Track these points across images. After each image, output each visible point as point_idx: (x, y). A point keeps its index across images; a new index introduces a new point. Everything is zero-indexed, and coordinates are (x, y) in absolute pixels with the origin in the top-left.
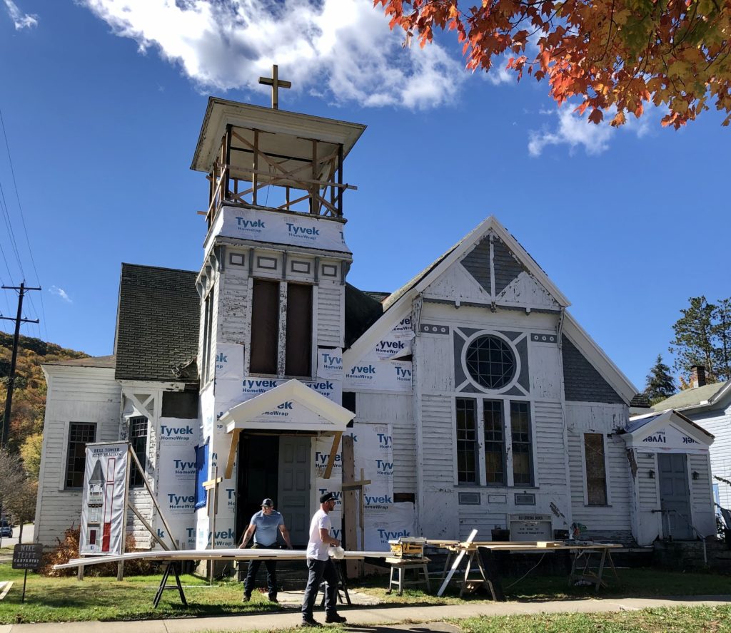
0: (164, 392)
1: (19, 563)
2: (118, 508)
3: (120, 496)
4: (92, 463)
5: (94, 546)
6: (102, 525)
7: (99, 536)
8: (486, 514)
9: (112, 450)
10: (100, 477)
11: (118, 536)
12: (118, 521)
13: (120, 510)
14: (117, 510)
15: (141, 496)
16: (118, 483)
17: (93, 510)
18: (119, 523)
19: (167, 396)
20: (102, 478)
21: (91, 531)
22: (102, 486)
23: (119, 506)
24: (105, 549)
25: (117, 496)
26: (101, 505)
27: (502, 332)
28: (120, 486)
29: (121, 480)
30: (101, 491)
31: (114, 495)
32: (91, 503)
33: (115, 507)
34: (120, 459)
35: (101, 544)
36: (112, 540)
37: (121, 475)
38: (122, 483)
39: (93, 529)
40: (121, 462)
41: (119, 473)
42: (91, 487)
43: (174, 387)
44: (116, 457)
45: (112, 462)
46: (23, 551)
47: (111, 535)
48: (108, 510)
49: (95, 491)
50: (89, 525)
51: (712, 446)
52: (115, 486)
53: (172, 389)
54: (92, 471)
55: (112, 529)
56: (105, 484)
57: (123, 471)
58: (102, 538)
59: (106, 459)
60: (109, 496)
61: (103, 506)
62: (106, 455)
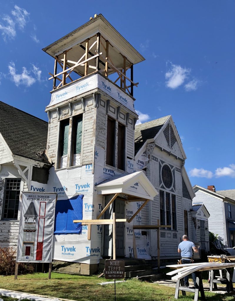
0: (33, 167)
1: (110, 274)
2: (49, 233)
3: (51, 226)
4: (26, 204)
5: (30, 257)
6: (36, 243)
7: (34, 250)
8: (166, 242)
9: (43, 197)
10: (33, 213)
11: (49, 251)
12: (49, 241)
13: (50, 234)
14: (47, 235)
15: (15, 225)
16: (48, 217)
17: (28, 234)
18: (50, 242)
19: (35, 169)
20: (36, 213)
21: (27, 247)
22: (35, 219)
23: (50, 232)
24: (38, 258)
25: (48, 226)
26: (35, 231)
27: (169, 165)
28: (50, 220)
29: (51, 216)
30: (35, 221)
31: (46, 225)
32: (26, 229)
33: (46, 232)
34: (50, 203)
35: (35, 255)
36: (44, 253)
37: (50, 213)
38: (52, 218)
39: (28, 245)
40: (51, 205)
41: (49, 211)
42: (26, 218)
43: (38, 165)
44: (47, 201)
45: (43, 204)
46: (111, 266)
47: (44, 250)
48: (41, 233)
49: (29, 221)
50: (24, 243)
51: (209, 218)
52: (46, 219)
53: (37, 166)
54: (27, 208)
55: (44, 246)
56: (38, 218)
57: (52, 210)
58: (35, 252)
59: (38, 202)
60: (41, 225)
61: (37, 232)
62: (38, 199)
